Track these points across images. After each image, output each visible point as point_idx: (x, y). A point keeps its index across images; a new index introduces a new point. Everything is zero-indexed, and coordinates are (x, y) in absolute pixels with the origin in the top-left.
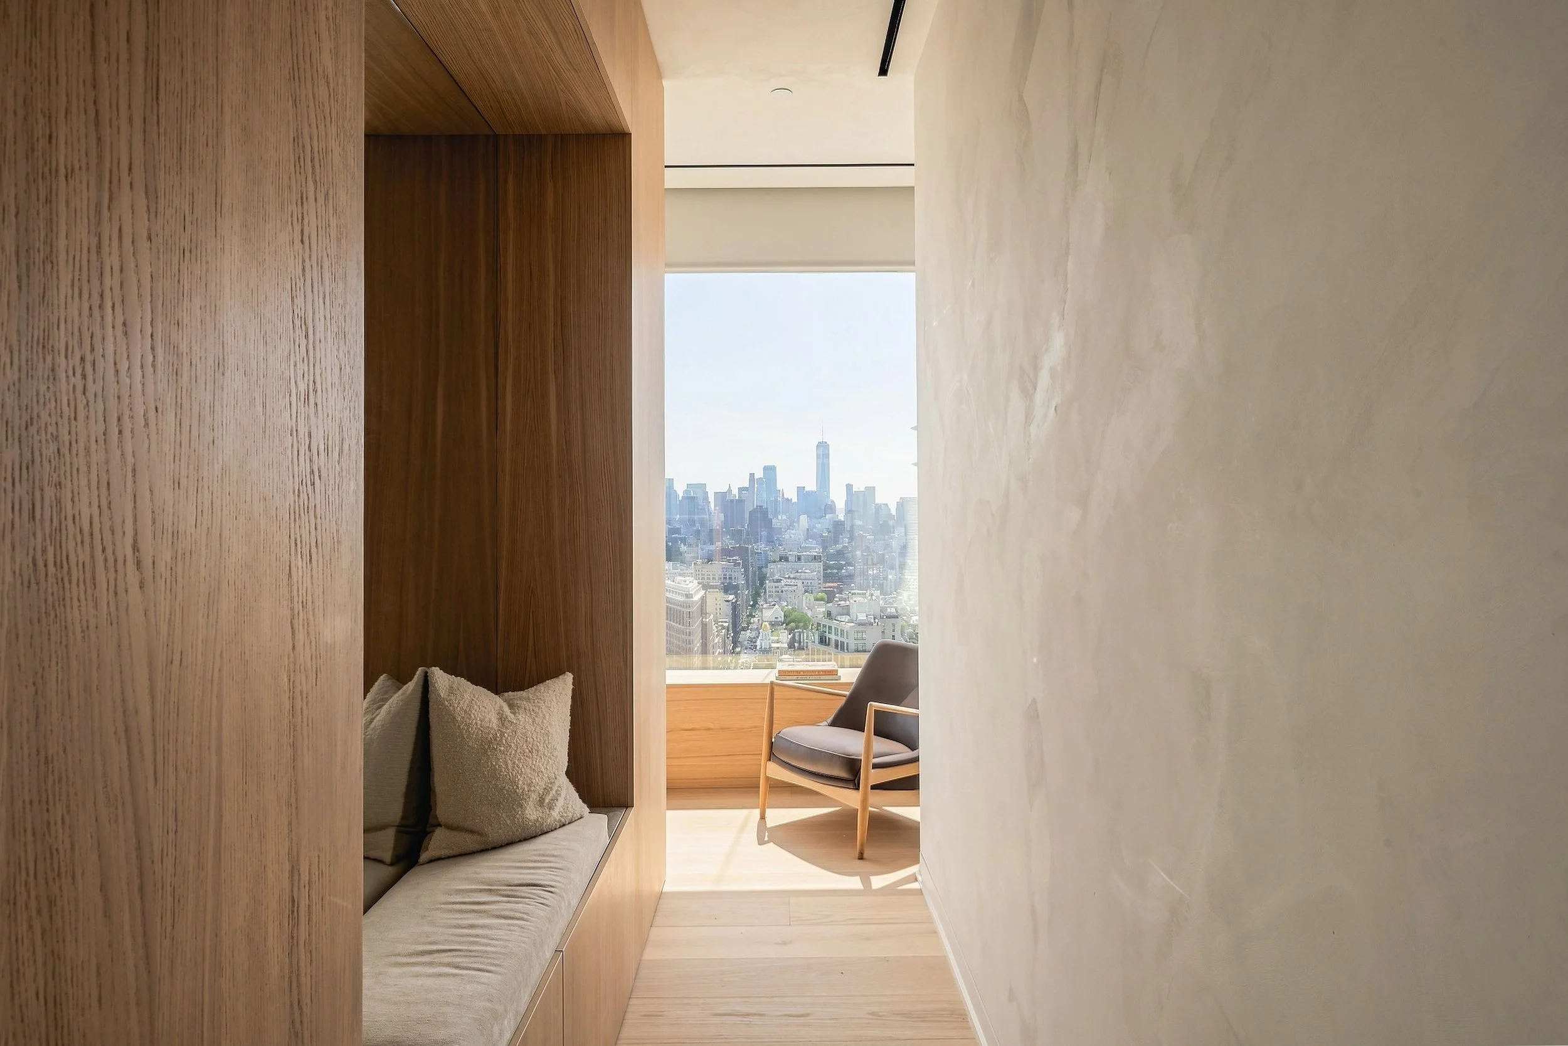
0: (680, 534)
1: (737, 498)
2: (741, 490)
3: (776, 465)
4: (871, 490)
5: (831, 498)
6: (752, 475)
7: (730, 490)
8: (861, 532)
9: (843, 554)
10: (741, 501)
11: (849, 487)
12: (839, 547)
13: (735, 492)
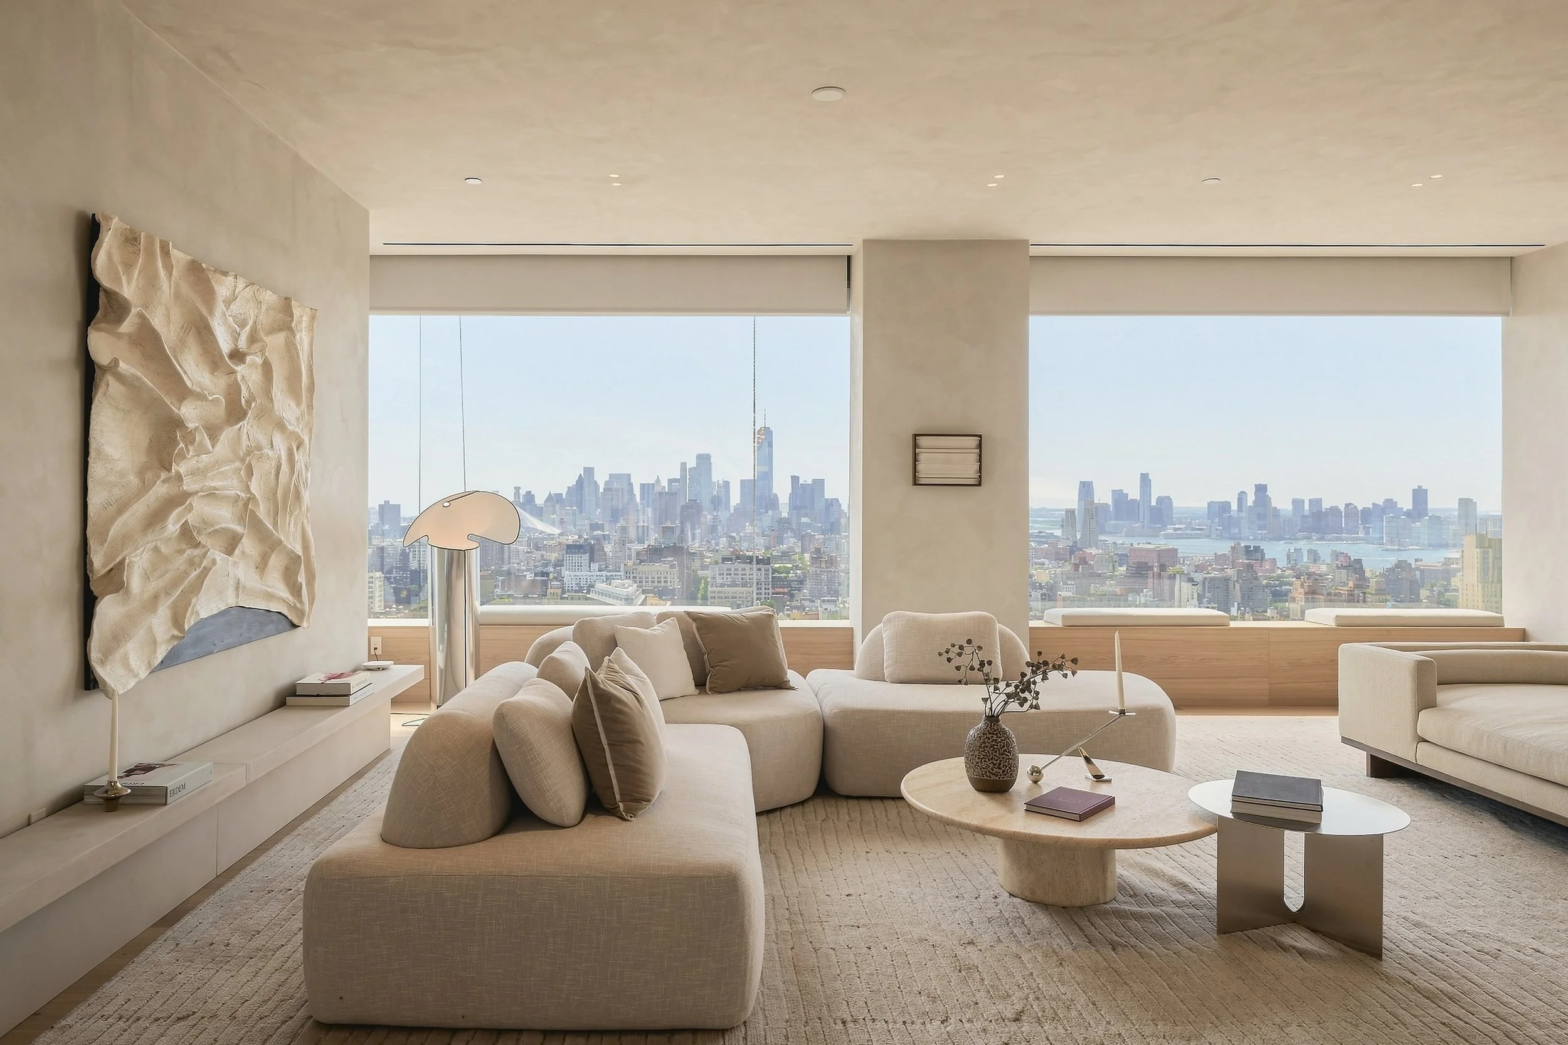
0: (603, 530)
1: (667, 490)
2: (671, 481)
3: (710, 453)
4: (819, 484)
5: (774, 492)
6: (684, 465)
7: (658, 481)
8: (810, 531)
9: (790, 556)
10: (672, 494)
11: (795, 479)
12: (784, 547)
13: (665, 483)
